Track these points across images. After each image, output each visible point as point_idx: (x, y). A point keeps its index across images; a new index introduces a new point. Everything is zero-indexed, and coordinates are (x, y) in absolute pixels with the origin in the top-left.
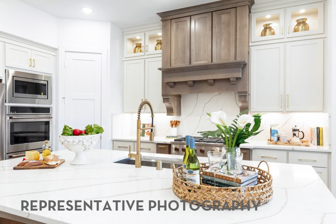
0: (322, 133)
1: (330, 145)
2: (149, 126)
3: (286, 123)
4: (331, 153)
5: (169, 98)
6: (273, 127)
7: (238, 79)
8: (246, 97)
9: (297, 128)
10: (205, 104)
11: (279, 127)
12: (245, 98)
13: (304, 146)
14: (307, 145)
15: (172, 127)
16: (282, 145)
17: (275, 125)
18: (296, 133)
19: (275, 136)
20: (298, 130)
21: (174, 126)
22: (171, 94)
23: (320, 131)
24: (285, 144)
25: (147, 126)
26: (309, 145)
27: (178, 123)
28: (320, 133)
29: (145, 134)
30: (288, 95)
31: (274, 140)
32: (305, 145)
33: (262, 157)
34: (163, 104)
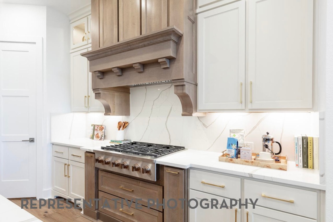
0: (311, 147)
1: (322, 176)
2: (99, 128)
3: (254, 128)
4: (324, 191)
5: (100, 93)
6: (234, 133)
7: (171, 59)
8: (184, 87)
9: (270, 136)
10: (154, 101)
11: (242, 134)
12: (183, 90)
13: (277, 169)
14: (281, 168)
15: (119, 130)
16: (241, 164)
17: (237, 130)
18: (269, 144)
19: (232, 149)
20: (272, 140)
21: (121, 128)
22: (100, 88)
23: (309, 143)
24: (244, 163)
25: (97, 127)
26: (284, 169)
27: (126, 125)
28: (309, 146)
29: (95, 137)
30: (251, 83)
31: (230, 155)
32: (279, 167)
33: (203, 183)
34: (97, 101)
